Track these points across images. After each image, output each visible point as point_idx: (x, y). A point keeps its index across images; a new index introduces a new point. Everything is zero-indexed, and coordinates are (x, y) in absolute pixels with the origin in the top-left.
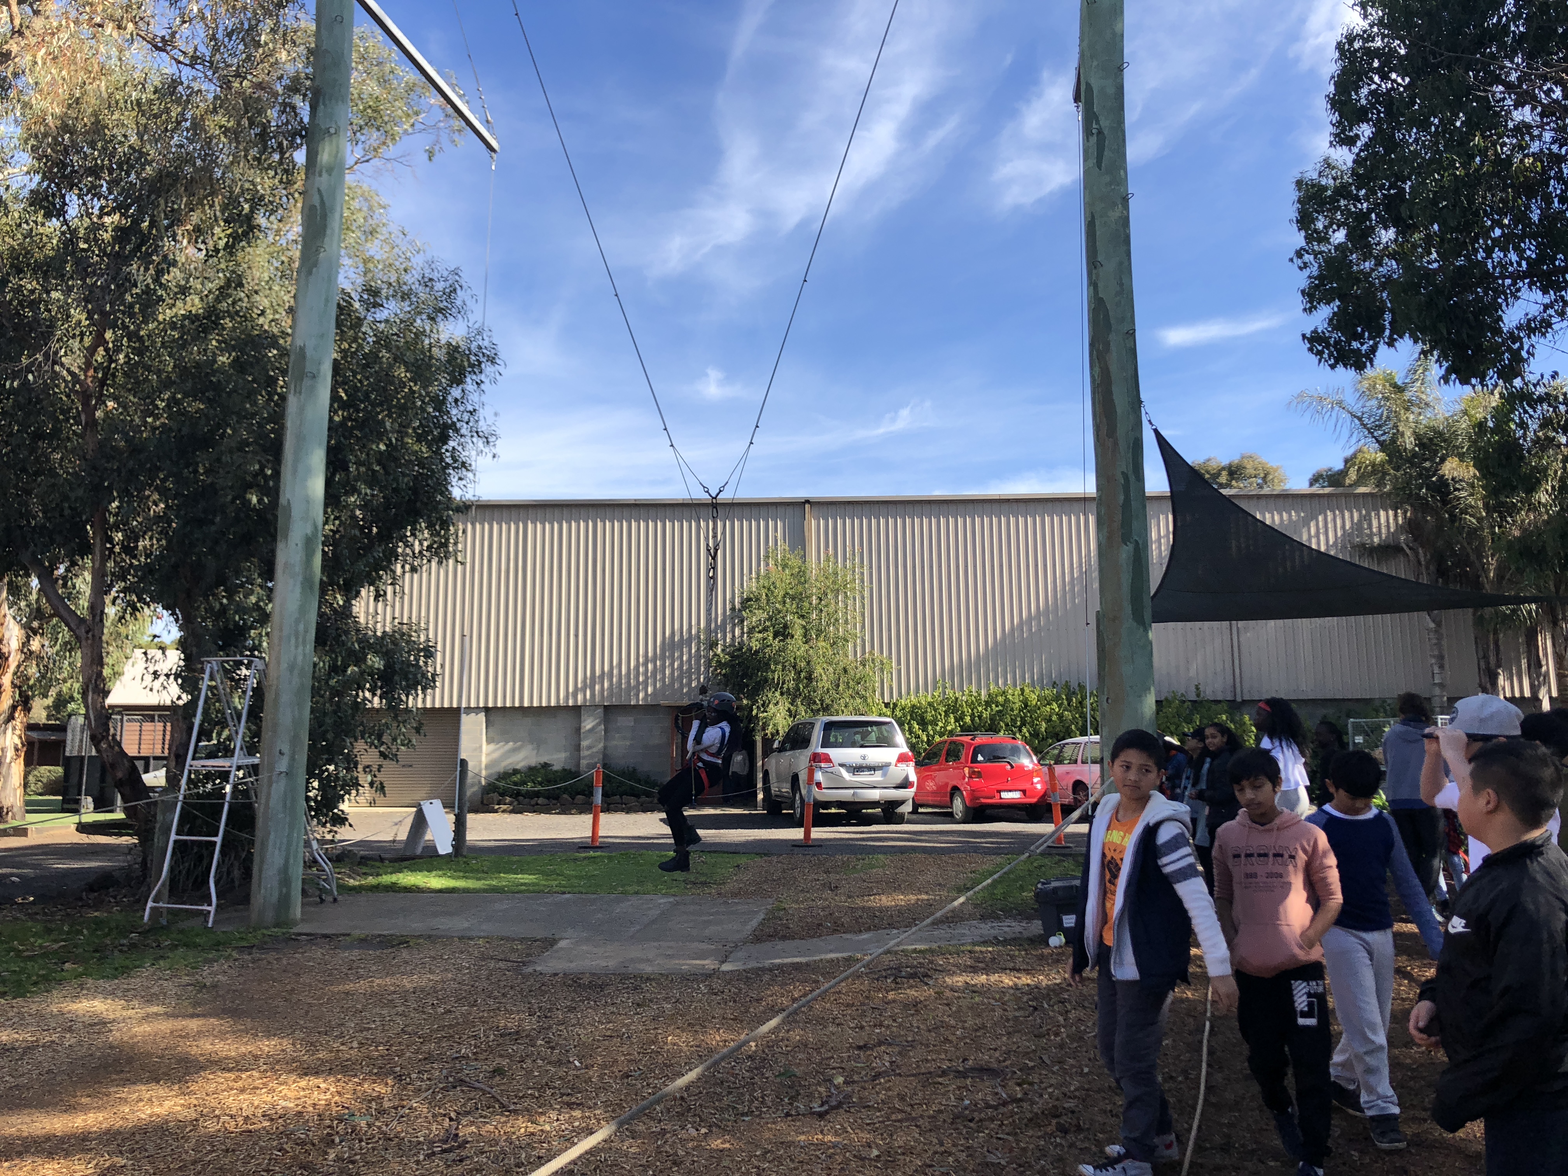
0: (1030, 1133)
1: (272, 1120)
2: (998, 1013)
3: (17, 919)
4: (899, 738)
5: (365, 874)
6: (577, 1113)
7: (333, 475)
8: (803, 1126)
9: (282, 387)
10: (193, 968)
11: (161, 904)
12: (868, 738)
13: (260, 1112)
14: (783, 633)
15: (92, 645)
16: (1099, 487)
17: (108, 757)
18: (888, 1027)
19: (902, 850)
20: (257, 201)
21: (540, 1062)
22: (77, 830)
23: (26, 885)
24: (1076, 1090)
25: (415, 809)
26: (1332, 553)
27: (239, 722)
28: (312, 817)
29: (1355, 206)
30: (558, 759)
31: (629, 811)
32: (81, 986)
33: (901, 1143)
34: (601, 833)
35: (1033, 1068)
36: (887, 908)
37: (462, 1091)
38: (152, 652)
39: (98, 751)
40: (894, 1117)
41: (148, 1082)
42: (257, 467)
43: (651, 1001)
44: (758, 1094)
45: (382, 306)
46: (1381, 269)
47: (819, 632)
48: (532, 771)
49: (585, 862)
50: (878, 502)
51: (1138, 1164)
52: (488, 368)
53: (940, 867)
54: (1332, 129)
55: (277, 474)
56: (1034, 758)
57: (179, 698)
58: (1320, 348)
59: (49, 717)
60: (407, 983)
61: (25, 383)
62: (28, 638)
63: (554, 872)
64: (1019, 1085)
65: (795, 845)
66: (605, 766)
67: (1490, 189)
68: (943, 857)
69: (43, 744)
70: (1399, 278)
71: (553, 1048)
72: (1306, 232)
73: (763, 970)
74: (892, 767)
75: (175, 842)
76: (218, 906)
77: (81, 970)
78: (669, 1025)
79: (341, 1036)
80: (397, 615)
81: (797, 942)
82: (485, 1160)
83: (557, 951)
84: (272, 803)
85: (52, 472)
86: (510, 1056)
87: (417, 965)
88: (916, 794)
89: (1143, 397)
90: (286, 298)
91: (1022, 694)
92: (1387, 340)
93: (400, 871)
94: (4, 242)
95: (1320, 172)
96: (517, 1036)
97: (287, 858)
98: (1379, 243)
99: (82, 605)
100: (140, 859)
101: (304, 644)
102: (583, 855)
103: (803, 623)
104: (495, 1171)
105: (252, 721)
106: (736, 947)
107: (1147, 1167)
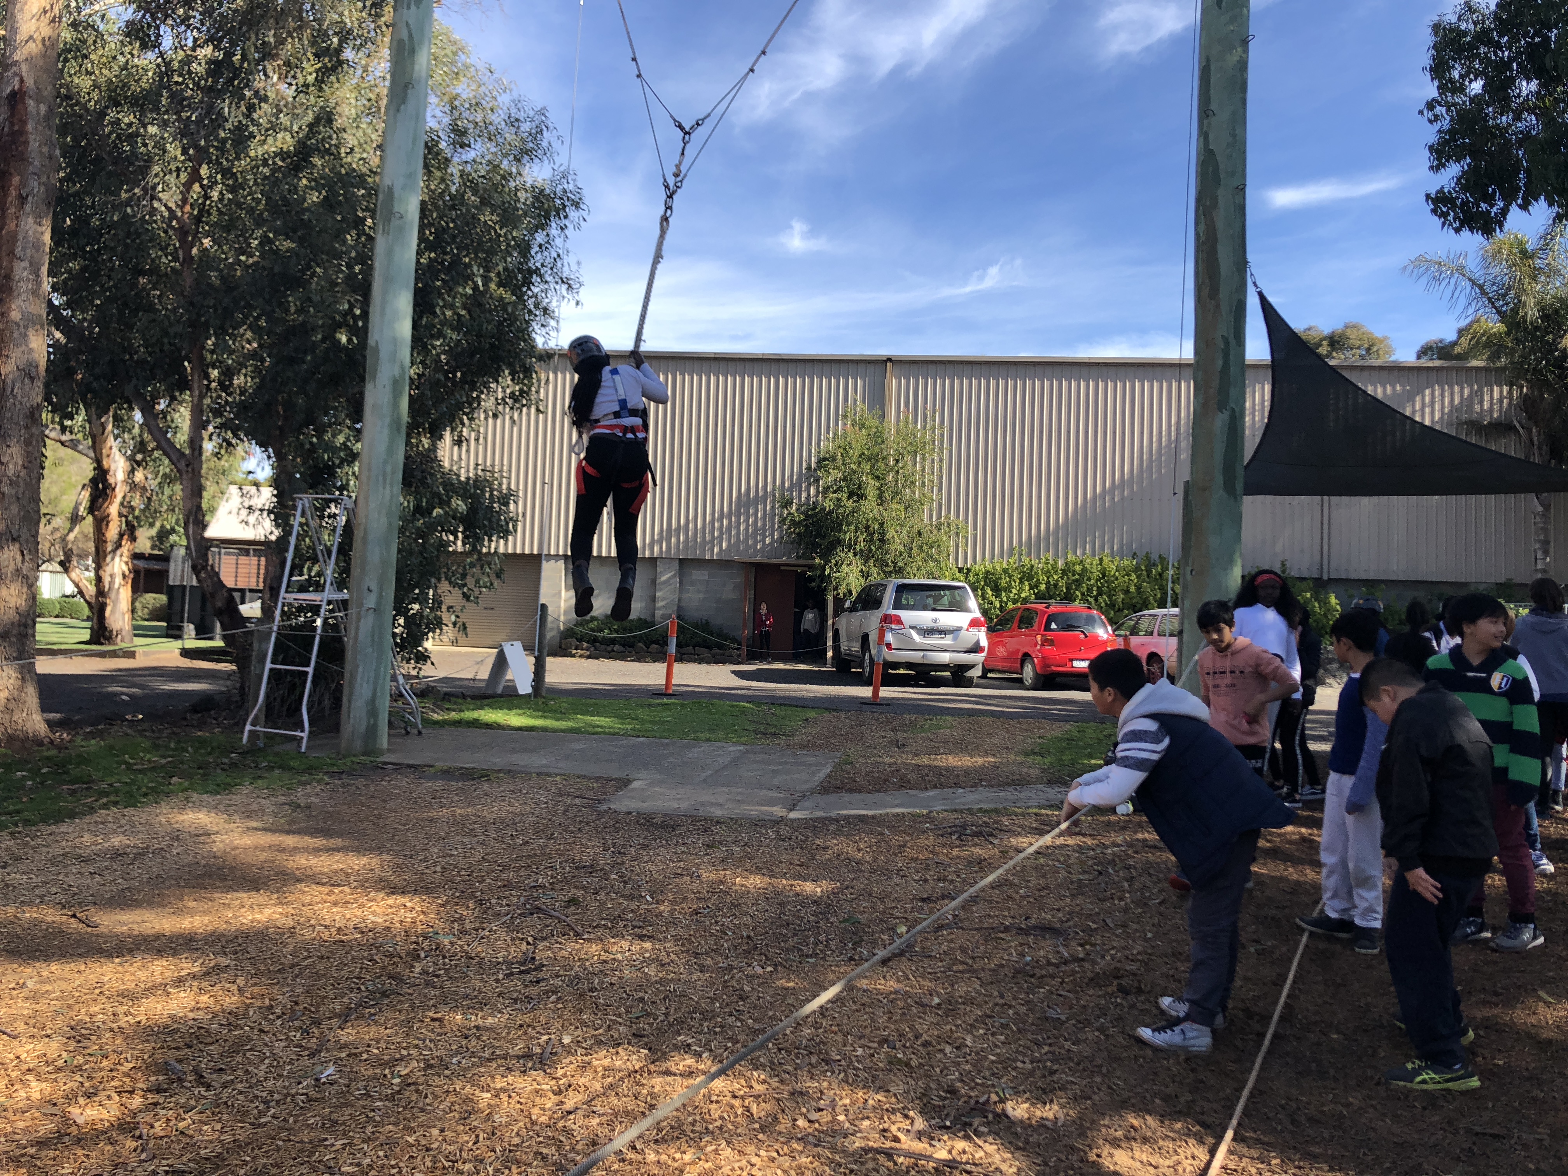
0: (1091, 992)
1: (363, 932)
2: (1063, 874)
3: (127, 734)
4: (972, 603)
5: (448, 709)
6: (648, 945)
7: (421, 318)
9: (370, 227)
10: (288, 789)
11: (258, 728)
12: (940, 602)
13: (351, 924)
14: (857, 494)
15: (191, 479)
16: (1197, 352)
17: (208, 585)
18: (952, 882)
19: (971, 713)
20: (345, 35)
21: (613, 895)
22: (181, 655)
23: (136, 704)
24: (1139, 954)
25: (496, 650)
26: (1438, 427)
27: (329, 558)
28: (398, 653)
29: (1496, 54)
31: (701, 661)
32: (187, 799)
33: (962, 993)
34: (675, 681)
35: (1096, 930)
36: (954, 769)
37: (539, 918)
38: (247, 488)
39: (199, 581)
40: (955, 968)
41: (249, 890)
42: (346, 306)
43: (720, 843)
44: (822, 937)
45: (469, 146)
46: (1519, 125)
47: (895, 494)
49: (659, 708)
50: (962, 362)
51: (1196, 1026)
52: (573, 213)
53: (1008, 732)
55: (365, 315)
56: (1110, 629)
57: (271, 533)
58: (1445, 210)
59: (153, 547)
60: (488, 812)
61: (125, 216)
62: (133, 471)
63: (628, 716)
64: (1081, 945)
65: (862, 702)
66: (678, 617)
68: (1011, 722)
69: (148, 572)
70: (1538, 134)
71: (625, 882)
72: (1440, 82)
73: (831, 820)
74: (963, 632)
75: (271, 670)
76: (310, 732)
77: (186, 784)
78: (738, 867)
79: (425, 860)
80: (480, 462)
81: (864, 795)
82: (560, 983)
83: (631, 791)
84: (361, 637)
85: (150, 308)
86: (584, 888)
87: (497, 797)
88: (986, 660)
89: (1250, 257)
90: (374, 137)
91: (1101, 564)
92: (1520, 201)
93: (481, 708)
94: (101, 74)
95: (1460, 16)
96: (591, 869)
97: (375, 690)
98: (1519, 96)
99: (181, 439)
100: (238, 685)
101: (392, 485)
102: (657, 701)
103: (878, 484)
104: (570, 994)
105: (342, 558)
106: (804, 796)
107: (1206, 1030)
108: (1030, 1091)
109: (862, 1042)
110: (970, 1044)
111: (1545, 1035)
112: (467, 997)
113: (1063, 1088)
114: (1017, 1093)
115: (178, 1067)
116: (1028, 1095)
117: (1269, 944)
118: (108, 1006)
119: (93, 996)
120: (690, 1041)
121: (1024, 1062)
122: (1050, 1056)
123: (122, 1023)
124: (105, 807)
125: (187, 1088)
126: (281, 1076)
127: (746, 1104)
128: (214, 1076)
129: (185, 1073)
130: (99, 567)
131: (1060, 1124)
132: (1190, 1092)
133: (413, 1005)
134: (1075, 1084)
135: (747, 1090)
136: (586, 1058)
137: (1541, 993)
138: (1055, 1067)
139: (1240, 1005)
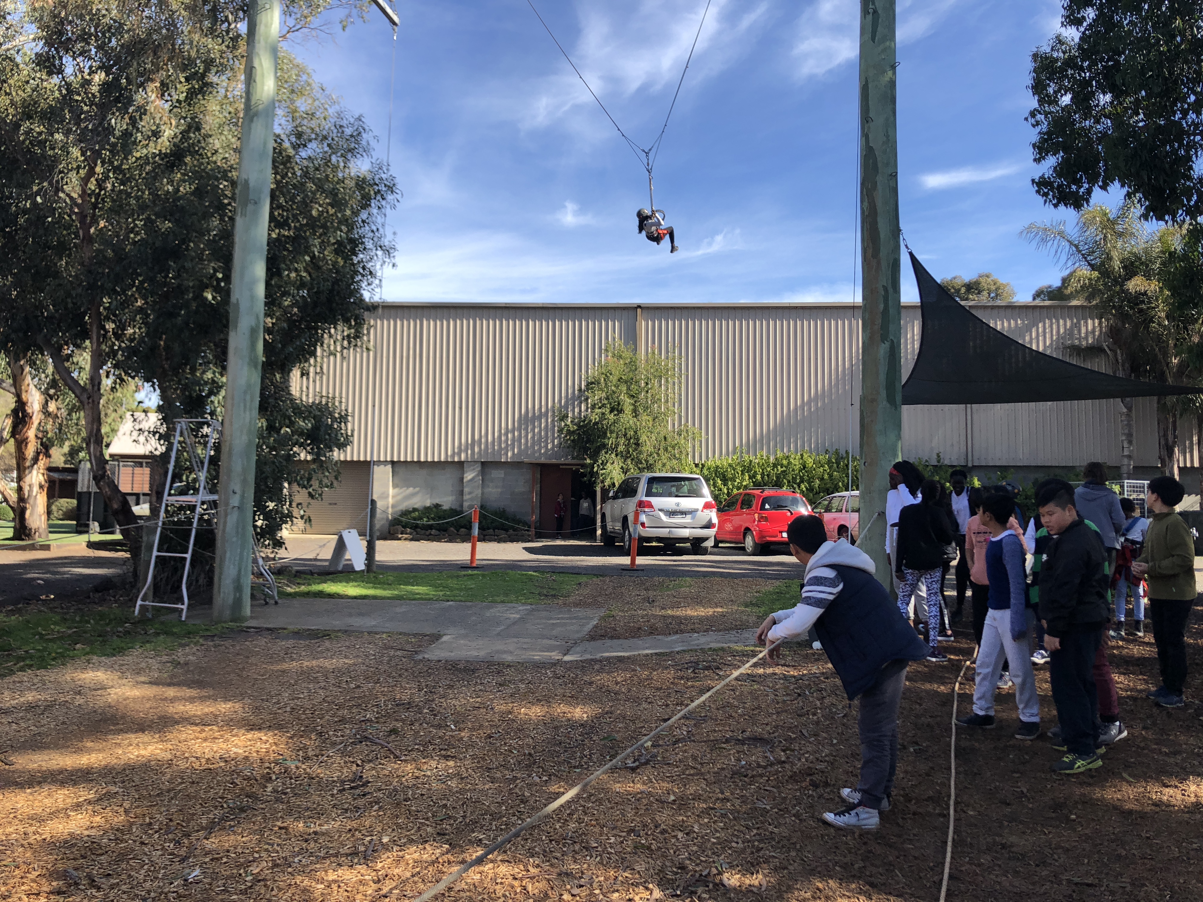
0: (790, 787)
1: (227, 761)
2: (771, 697)
3: (41, 611)
4: (706, 490)
5: (298, 584)
6: (451, 763)
7: (272, 279)
8: (619, 777)
9: (231, 211)
10: (171, 650)
11: (147, 603)
12: (681, 490)
13: (217, 756)
14: (617, 409)
15: (92, 408)
16: (865, 298)
17: (107, 491)
18: (687, 705)
19: (705, 574)
21: (425, 725)
22: (87, 546)
23: (49, 586)
24: (826, 756)
25: (337, 537)
26: (1048, 352)
27: (203, 468)
28: (259, 541)
29: (1080, 75)
30: (447, 501)
31: (499, 541)
32: (88, 662)
33: (692, 792)
34: (478, 556)
35: (795, 738)
36: (691, 618)
37: (367, 745)
38: (137, 414)
39: (99, 488)
40: (687, 772)
41: (136, 732)
42: (211, 271)
43: (510, 682)
44: (586, 752)
45: (306, 146)
46: (1099, 127)
47: (646, 408)
48: (427, 510)
49: (466, 578)
50: (694, 308)
51: (867, 810)
52: (390, 197)
53: (732, 588)
54: (1063, 12)
55: (227, 278)
56: (809, 507)
57: (156, 449)
58: (1046, 190)
59: (65, 462)
60: (328, 664)
61: (34, 203)
62: (47, 402)
63: (440, 585)
64: (784, 751)
65: (623, 569)
66: (481, 507)
67: (1186, 62)
68: (736, 581)
69: (62, 481)
70: (1112, 134)
71: (435, 715)
72: (1039, 96)
73: (595, 661)
74: (699, 512)
75: (157, 557)
76: (189, 605)
77: (88, 649)
78: (523, 700)
79: (278, 703)
80: (317, 390)
81: (622, 641)
82: (381, 796)
83: (442, 643)
84: (228, 529)
85: (56, 274)
86: (403, 721)
87: (336, 652)
88: (717, 534)
89: (902, 226)
90: (233, 141)
91: (802, 458)
92: (1100, 183)
93: (325, 582)
94: (17, 94)
95: (1053, 47)
96: (408, 706)
97: (240, 571)
98: (1098, 105)
99: (83, 377)
100: (132, 570)
101: (251, 410)
102: (464, 573)
103: (632, 402)
104: (389, 804)
105: (212, 467)
106: (576, 643)
107: (875, 812)
108: (742, 866)
109: (614, 832)
110: (696, 830)
111: (1128, 806)
112: (308, 809)
113: (766, 862)
114: (732, 867)
115: (75, 873)
116: (739, 868)
117: (924, 745)
118: (20, 827)
119: (9, 820)
120: (481, 837)
121: (737, 843)
122: (758, 837)
123: (31, 840)
124: (22, 669)
125: (82, 890)
126: (156, 878)
127: (524, 884)
128: (103, 880)
129: (80, 878)
130: (20, 479)
131: (763, 889)
132: (862, 860)
133: (265, 818)
134: (776, 858)
135: (524, 873)
136: (400, 854)
137: (1125, 775)
138: (761, 846)
139: (902, 792)
